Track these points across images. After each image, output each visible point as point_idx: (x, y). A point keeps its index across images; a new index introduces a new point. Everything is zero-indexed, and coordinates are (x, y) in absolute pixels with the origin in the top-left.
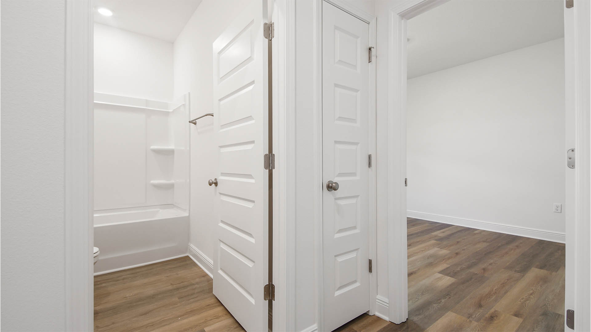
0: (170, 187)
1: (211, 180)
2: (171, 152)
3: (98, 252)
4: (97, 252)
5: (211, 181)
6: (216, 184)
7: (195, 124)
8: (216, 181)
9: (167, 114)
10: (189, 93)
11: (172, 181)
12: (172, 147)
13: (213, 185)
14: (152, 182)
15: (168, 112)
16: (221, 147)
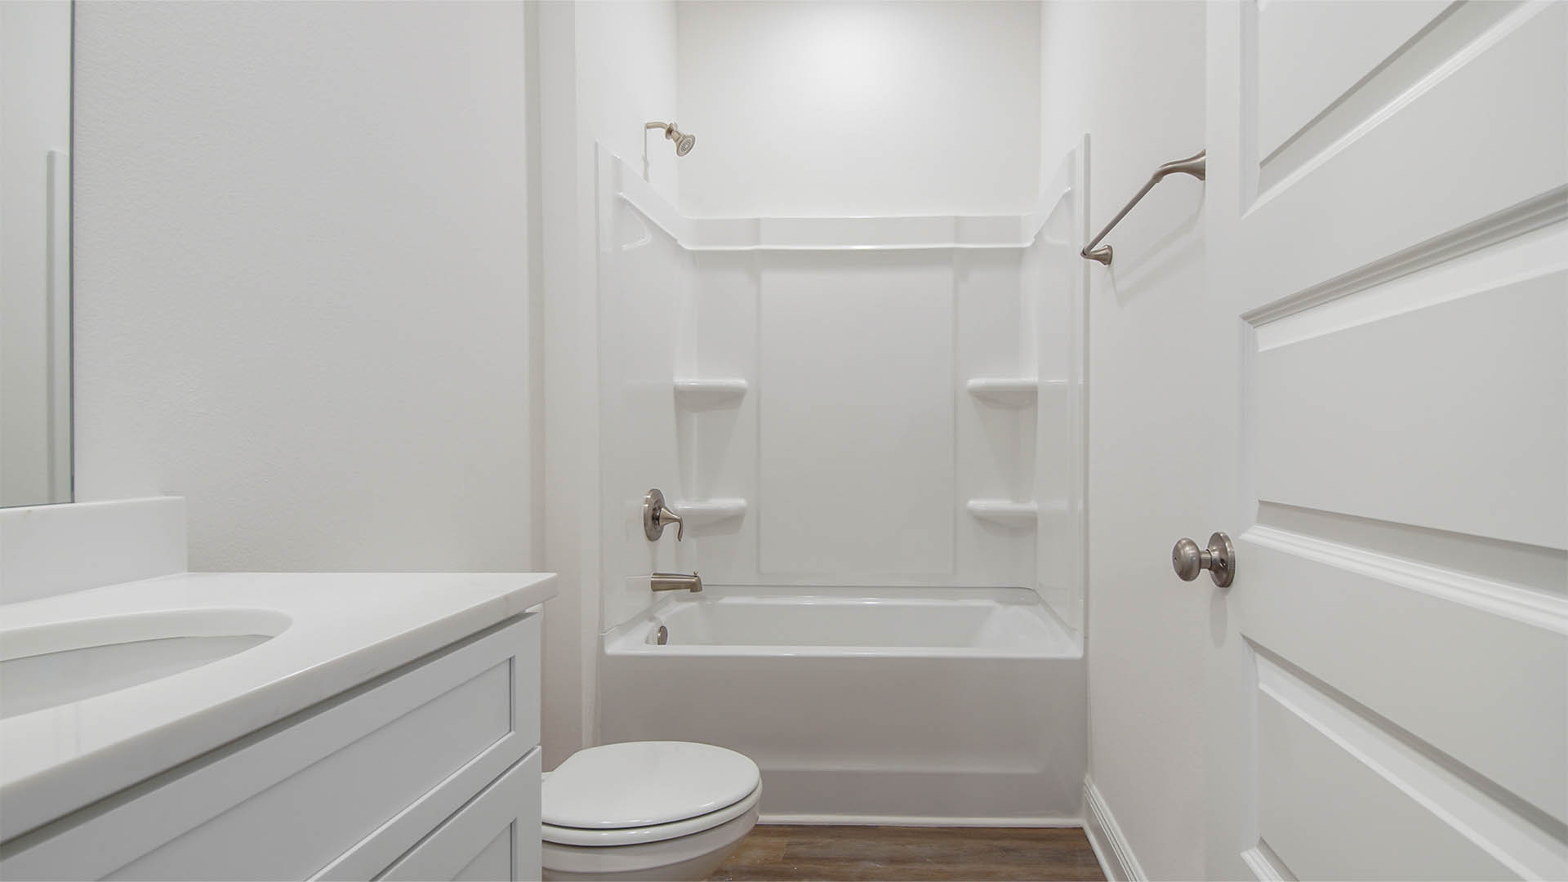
0: (1021, 527)
1: (1191, 543)
2: (1022, 400)
3: (756, 788)
4: (750, 794)
5: (1189, 551)
6: (1224, 571)
7: (1106, 259)
8: (1224, 550)
9: (1016, 257)
10: (1088, 138)
11: (1032, 506)
12: (1030, 377)
13: (1205, 574)
14: (973, 503)
15: (1022, 251)
16: (1257, 318)
